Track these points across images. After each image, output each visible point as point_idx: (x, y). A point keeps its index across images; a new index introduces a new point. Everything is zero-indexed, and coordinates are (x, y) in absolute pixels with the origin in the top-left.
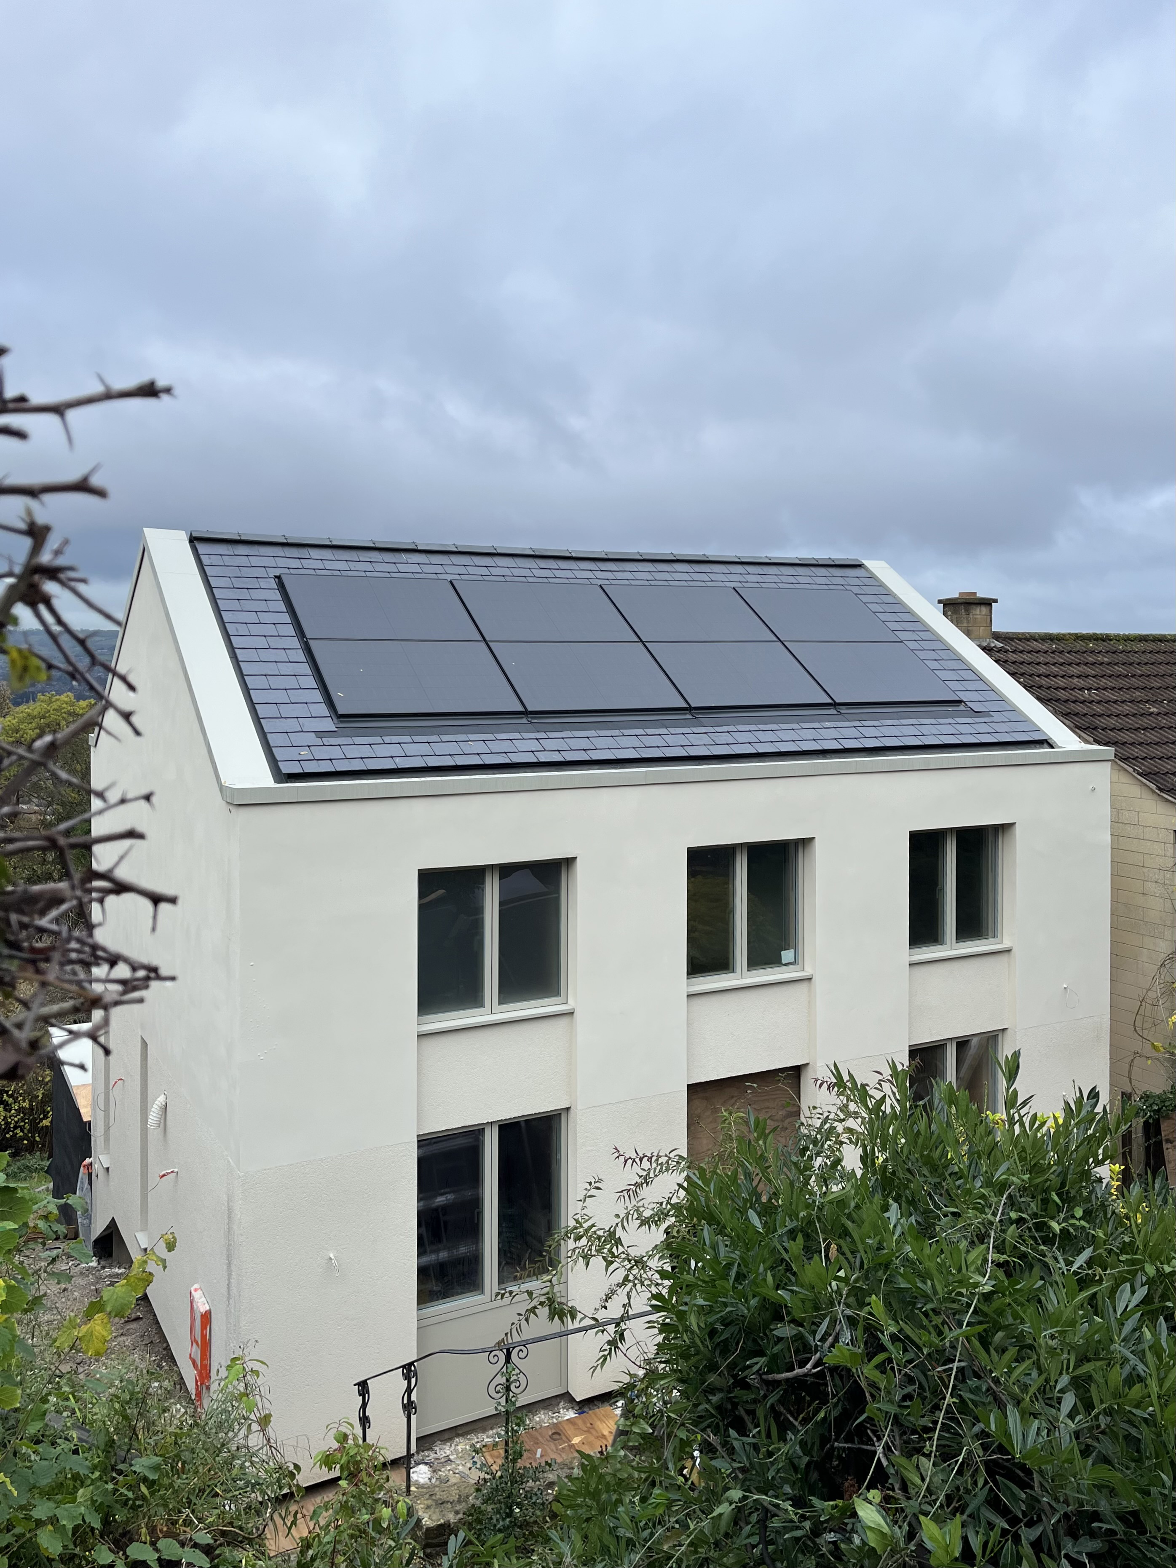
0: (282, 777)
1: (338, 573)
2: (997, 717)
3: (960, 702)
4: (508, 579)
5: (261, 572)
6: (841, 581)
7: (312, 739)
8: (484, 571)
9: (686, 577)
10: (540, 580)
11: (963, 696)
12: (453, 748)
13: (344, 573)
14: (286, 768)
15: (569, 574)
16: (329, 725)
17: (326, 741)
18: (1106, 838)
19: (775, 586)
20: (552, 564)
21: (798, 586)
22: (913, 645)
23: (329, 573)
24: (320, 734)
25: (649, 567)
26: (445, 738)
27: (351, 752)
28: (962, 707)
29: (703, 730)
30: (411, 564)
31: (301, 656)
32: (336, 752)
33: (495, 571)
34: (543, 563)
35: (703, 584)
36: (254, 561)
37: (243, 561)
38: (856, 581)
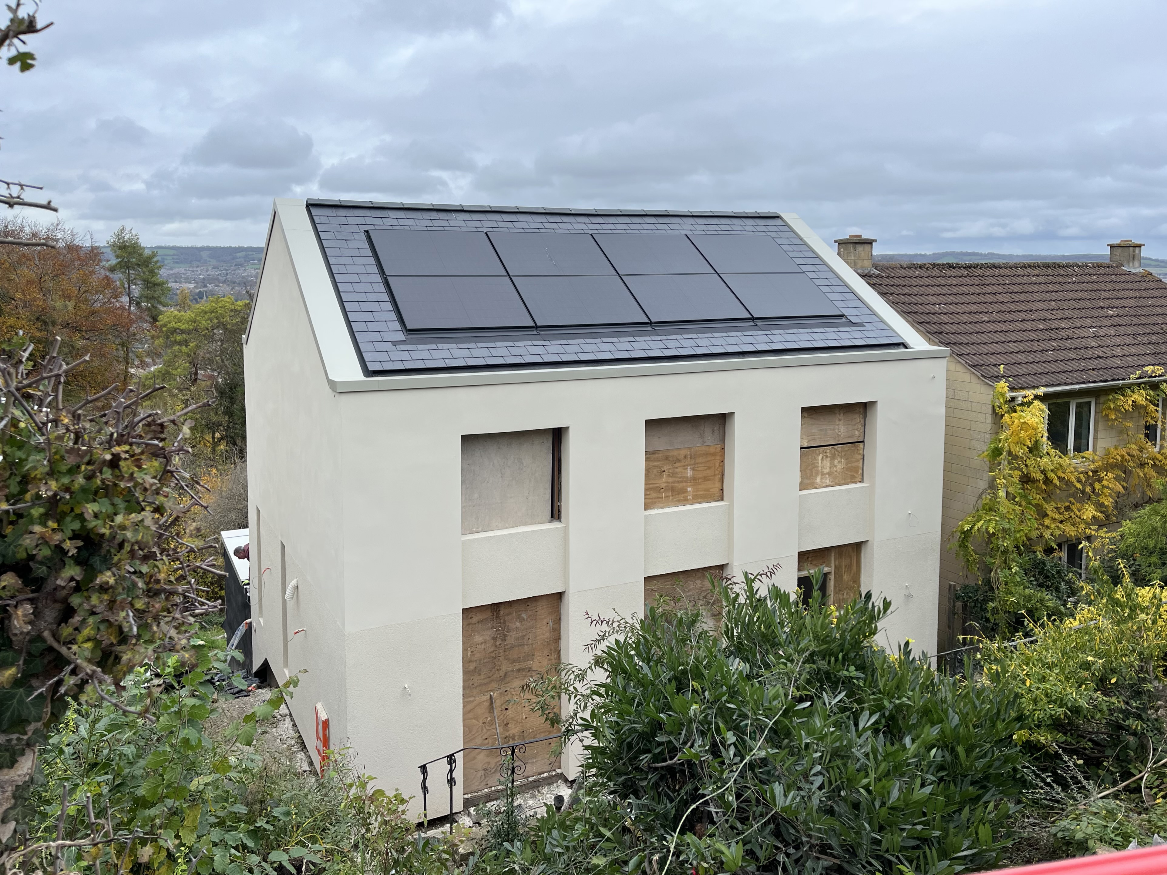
0: (369, 373)
1: (408, 228)
2: (868, 326)
3: (842, 316)
4: (526, 230)
5: (355, 228)
6: (763, 228)
7: (389, 346)
8: (510, 225)
9: (652, 227)
10: (549, 231)
11: (845, 312)
12: (485, 352)
13: (412, 228)
14: (372, 367)
15: (569, 226)
16: (401, 336)
17: (399, 347)
18: (943, 410)
19: (716, 233)
20: (558, 219)
21: (732, 233)
22: (811, 275)
23: (402, 228)
24: (395, 343)
25: (627, 220)
26: (480, 345)
27: (416, 355)
28: (844, 320)
29: (659, 338)
30: (458, 221)
31: (382, 288)
32: (405, 356)
33: (517, 225)
34: (551, 219)
35: (664, 232)
36: (351, 220)
37: (343, 220)
38: (775, 229)
